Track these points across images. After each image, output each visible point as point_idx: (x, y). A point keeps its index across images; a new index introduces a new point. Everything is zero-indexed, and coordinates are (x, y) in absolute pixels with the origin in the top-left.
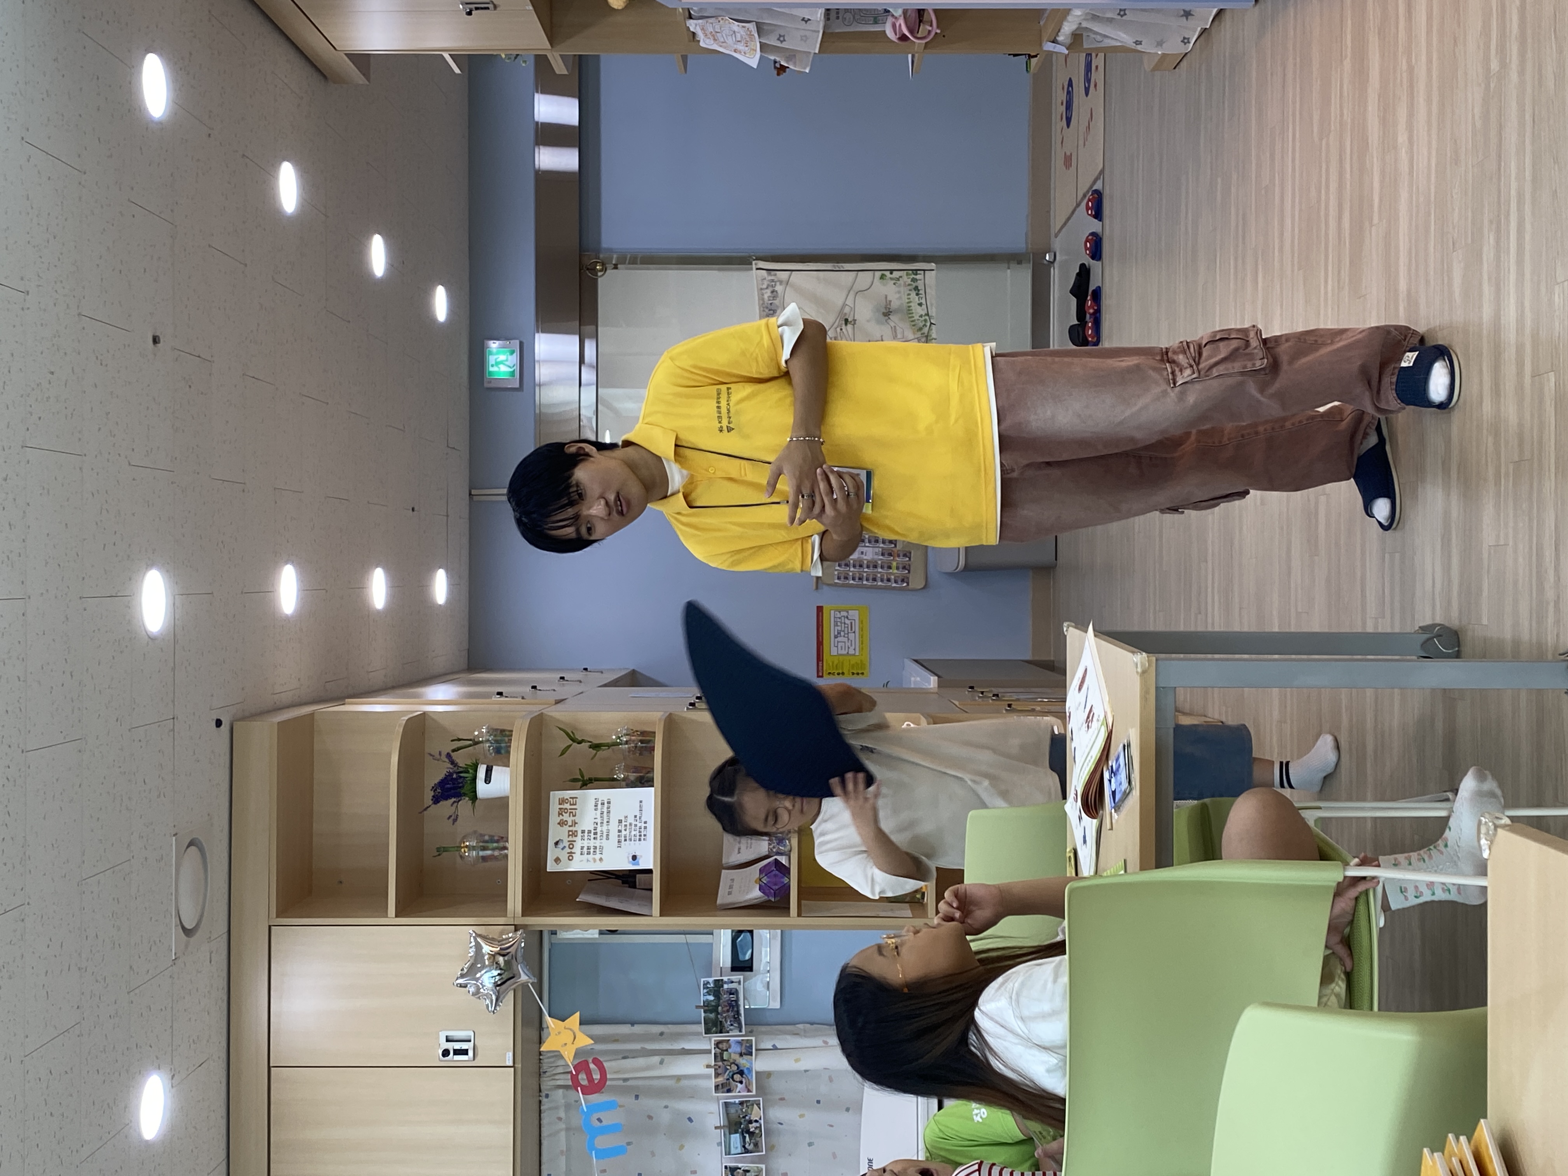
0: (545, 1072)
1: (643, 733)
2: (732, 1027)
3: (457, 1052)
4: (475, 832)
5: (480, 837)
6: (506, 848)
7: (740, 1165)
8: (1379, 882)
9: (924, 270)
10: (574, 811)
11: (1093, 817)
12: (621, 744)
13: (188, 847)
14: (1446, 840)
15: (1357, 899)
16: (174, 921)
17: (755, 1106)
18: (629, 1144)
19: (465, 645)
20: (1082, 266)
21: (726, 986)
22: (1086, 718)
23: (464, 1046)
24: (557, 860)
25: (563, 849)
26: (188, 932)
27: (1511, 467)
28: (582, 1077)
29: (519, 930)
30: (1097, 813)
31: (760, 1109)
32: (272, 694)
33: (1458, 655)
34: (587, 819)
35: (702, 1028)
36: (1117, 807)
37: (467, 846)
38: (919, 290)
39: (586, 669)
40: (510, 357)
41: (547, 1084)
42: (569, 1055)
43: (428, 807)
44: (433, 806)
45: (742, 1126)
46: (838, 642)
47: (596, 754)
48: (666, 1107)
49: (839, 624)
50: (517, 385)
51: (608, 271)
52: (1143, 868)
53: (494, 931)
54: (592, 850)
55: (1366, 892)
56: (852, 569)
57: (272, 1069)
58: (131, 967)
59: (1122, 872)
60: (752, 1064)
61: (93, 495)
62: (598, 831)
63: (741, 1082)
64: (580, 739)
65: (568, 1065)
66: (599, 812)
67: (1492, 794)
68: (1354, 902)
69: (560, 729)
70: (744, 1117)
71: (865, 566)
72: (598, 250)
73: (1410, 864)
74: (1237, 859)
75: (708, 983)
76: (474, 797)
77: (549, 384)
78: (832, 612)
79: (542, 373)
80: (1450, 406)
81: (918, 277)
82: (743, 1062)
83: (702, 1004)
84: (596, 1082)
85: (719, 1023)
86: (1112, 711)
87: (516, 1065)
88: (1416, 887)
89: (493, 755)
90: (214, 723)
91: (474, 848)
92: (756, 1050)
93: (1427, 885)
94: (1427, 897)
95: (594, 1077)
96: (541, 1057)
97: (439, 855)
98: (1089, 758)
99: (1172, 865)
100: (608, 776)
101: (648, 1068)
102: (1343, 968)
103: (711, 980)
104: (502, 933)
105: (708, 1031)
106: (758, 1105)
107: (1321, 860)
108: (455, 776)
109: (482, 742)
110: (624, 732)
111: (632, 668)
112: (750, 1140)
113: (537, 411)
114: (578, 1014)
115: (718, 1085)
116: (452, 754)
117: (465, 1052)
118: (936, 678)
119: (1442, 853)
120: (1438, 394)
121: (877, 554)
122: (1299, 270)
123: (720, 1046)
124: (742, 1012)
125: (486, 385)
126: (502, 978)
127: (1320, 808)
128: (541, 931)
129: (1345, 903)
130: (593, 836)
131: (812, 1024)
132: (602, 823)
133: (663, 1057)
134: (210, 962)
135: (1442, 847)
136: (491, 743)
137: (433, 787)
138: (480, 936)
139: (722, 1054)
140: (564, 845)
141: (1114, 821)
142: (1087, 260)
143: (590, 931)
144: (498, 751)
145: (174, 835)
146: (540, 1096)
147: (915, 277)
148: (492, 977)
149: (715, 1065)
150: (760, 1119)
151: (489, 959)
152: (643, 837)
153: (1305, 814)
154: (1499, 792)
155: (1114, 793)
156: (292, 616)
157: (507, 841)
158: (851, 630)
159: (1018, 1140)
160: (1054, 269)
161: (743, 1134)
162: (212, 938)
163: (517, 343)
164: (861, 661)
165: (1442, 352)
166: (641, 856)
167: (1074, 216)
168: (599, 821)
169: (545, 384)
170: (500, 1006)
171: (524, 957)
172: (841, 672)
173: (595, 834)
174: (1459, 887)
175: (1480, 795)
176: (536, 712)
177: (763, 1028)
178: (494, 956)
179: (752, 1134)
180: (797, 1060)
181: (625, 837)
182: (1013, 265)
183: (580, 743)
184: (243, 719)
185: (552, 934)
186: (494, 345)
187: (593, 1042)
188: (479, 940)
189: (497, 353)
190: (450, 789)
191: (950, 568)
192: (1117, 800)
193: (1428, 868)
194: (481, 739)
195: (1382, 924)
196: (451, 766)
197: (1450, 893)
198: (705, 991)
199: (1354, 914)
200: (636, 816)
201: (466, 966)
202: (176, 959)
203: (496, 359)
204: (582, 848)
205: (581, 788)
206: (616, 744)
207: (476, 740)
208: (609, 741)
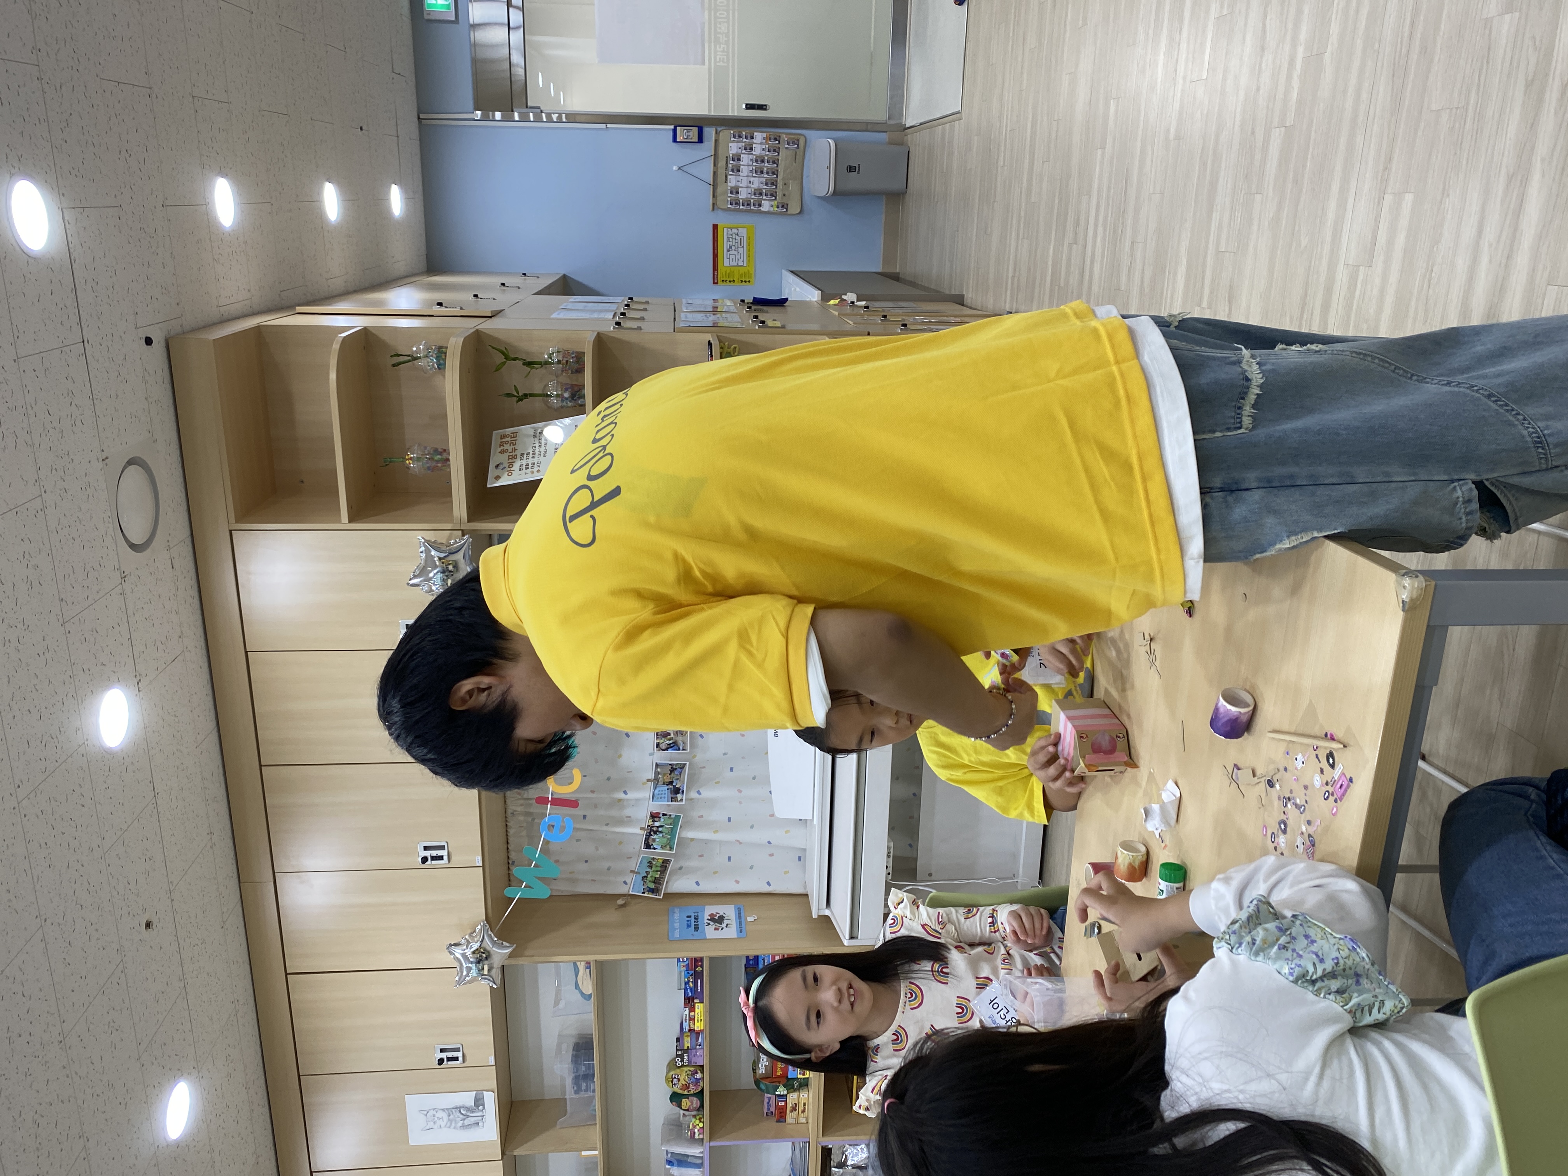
1: (575, 353)
4: (418, 446)
5: (423, 449)
6: (448, 461)
10: (514, 441)
12: (553, 364)
13: (127, 467)
16: (119, 539)
19: (423, 251)
24: (497, 478)
25: (502, 470)
26: (137, 549)
29: (466, 534)
32: (217, 307)
34: (526, 445)
37: (411, 459)
39: (524, 274)
46: (730, 255)
47: (530, 372)
49: (731, 240)
50: (453, 20)
53: (441, 537)
54: (530, 466)
57: (250, 654)
62: (537, 452)
64: (514, 356)
69: (495, 346)
77: (481, 25)
78: (725, 229)
90: (144, 341)
91: (418, 461)
97: (386, 466)
100: (541, 392)
104: (450, 537)
109: (420, 358)
110: (556, 350)
111: (562, 272)
113: (473, 49)
116: (394, 368)
118: (817, 290)
125: (426, 17)
128: (490, 534)
130: (531, 456)
132: (540, 446)
134: (173, 568)
136: (429, 359)
138: (429, 541)
140: (504, 466)
156: (233, 229)
157: (449, 454)
158: (741, 245)
162: (171, 546)
164: (747, 271)
168: (537, 445)
169: (478, 25)
172: (732, 279)
173: (534, 454)
176: (472, 327)
183: (514, 359)
191: (823, 194)
194: (419, 355)
201: (418, 568)
202: (126, 575)
204: (521, 466)
206: (546, 363)
207: (415, 356)
208: (543, 360)
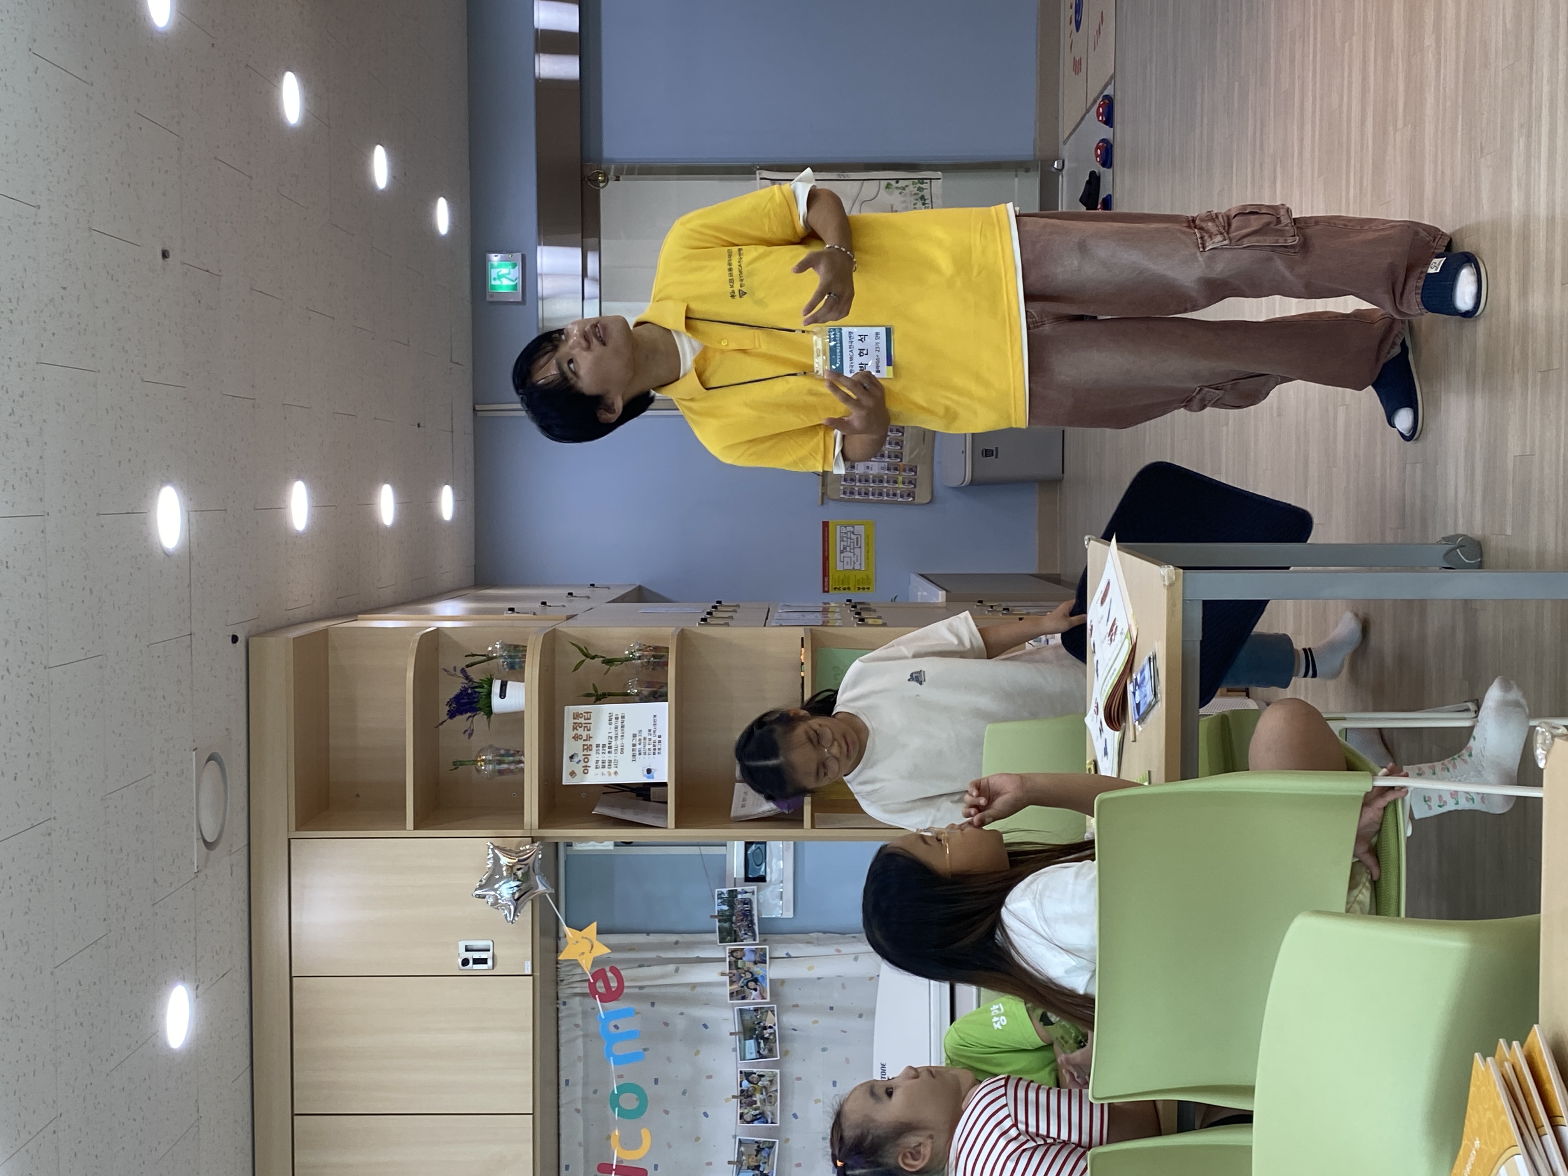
0: (562, 980)
1: (656, 649)
2: (746, 936)
3: (477, 961)
4: (491, 746)
5: (495, 750)
6: (522, 762)
7: (755, 1070)
8: (1407, 792)
9: (931, 179)
10: (588, 725)
11: (1117, 730)
12: (634, 659)
13: (207, 762)
14: (1471, 749)
15: (1385, 808)
16: (195, 834)
17: (770, 1012)
18: (645, 1050)
19: (474, 561)
20: (1092, 174)
21: (739, 896)
22: (1108, 631)
23: (483, 955)
24: (573, 774)
25: (578, 763)
26: (209, 845)
27: (1539, 376)
28: (600, 985)
29: (536, 842)
30: (1120, 725)
31: (774, 1015)
32: (286, 610)
33: (1480, 566)
34: (602, 733)
35: (716, 937)
36: (1142, 719)
37: (483, 760)
38: (925, 200)
39: (592, 585)
40: (512, 270)
41: (564, 992)
42: (586, 964)
43: (443, 722)
44: (449, 721)
45: (757, 1032)
46: (844, 557)
47: (609, 669)
48: (682, 1014)
49: (845, 539)
50: (520, 299)
51: (610, 182)
52: (1169, 779)
53: (511, 843)
54: (607, 764)
55: (1395, 802)
56: (858, 484)
57: (294, 979)
58: (155, 880)
59: (1146, 784)
60: (766, 971)
61: (108, 412)
62: (613, 745)
63: (755, 990)
64: (594, 654)
65: (586, 973)
66: (613, 726)
67: (1517, 704)
68: (1381, 812)
69: (573, 644)
70: (759, 1024)
71: (871, 481)
72: (599, 160)
73: (1434, 773)
74: (1263, 770)
75: (722, 893)
76: (489, 712)
77: (553, 297)
78: (838, 527)
79: (545, 286)
80: (1478, 313)
81: (923, 186)
82: (757, 969)
83: (716, 914)
84: (613, 990)
85: (733, 932)
86: (1137, 624)
87: (535, 974)
88: (1440, 797)
89: (507, 670)
90: (230, 639)
91: (490, 762)
92: (770, 958)
93: (1451, 794)
94: (1451, 806)
95: (612, 985)
96: (558, 966)
97: (456, 769)
98: (1112, 671)
99: (1198, 777)
100: (620, 691)
101: (662, 977)
102: (1369, 877)
103: (725, 890)
104: (519, 845)
105: (722, 940)
106: (773, 1011)
107: (1348, 770)
108: (469, 691)
109: (495, 657)
110: (637, 647)
111: (638, 584)
112: (765, 1045)
113: (540, 325)
114: (594, 925)
115: (733, 993)
116: (468, 670)
117: (484, 961)
118: (944, 592)
119: (1465, 762)
120: (1465, 303)
121: (883, 468)
122: (1319, 176)
123: (735, 954)
124: (756, 921)
125: (488, 299)
126: (520, 889)
127: (1344, 719)
128: (557, 843)
129: (1373, 813)
130: (607, 750)
131: (825, 933)
132: (616, 737)
133: (678, 965)
134: (231, 874)
135: (1466, 757)
136: (505, 658)
137: (448, 702)
138: (498, 848)
139: (736, 962)
140: (579, 759)
141: (1137, 733)
142: (1098, 168)
143: (606, 843)
144: (512, 666)
145: (195, 750)
146: (558, 1004)
147: (921, 186)
148: (511, 888)
149: (730, 973)
150: (775, 1025)
151: (507, 870)
152: (657, 751)
153: (1333, 725)
154: (1523, 702)
155: (1138, 705)
156: (304, 533)
157: (523, 755)
158: (857, 545)
159: (1036, 1047)
160: (1062, 177)
161: (758, 1040)
162: (233, 852)
163: (518, 256)
164: (867, 576)
165: (1470, 259)
166: (656, 770)
167: (1083, 122)
168: (613, 735)
169: (546, 298)
170: (518, 916)
171: (541, 867)
172: (846, 587)
173: (610, 748)
174: (1484, 797)
175: (1505, 705)
176: (549, 627)
177: (777, 937)
178: (512, 867)
179: (766, 1040)
180: (810, 968)
181: (640, 751)
182: (1021, 173)
183: (593, 658)
184: (257, 635)
185: (568, 846)
186: (495, 258)
187: (610, 951)
188: (496, 851)
189: (498, 267)
190: (466, 704)
191: (957, 484)
192: (1141, 711)
193: (1452, 777)
194: (495, 655)
195: (1409, 833)
196: (466, 682)
197: (1473, 802)
198: (720, 901)
199: (1382, 824)
200: (650, 731)
201: (485, 877)
202: (198, 872)
203: (498, 272)
204: (597, 762)
205: (595, 703)
206: (628, 659)
207: (490, 655)
208: (622, 656)
